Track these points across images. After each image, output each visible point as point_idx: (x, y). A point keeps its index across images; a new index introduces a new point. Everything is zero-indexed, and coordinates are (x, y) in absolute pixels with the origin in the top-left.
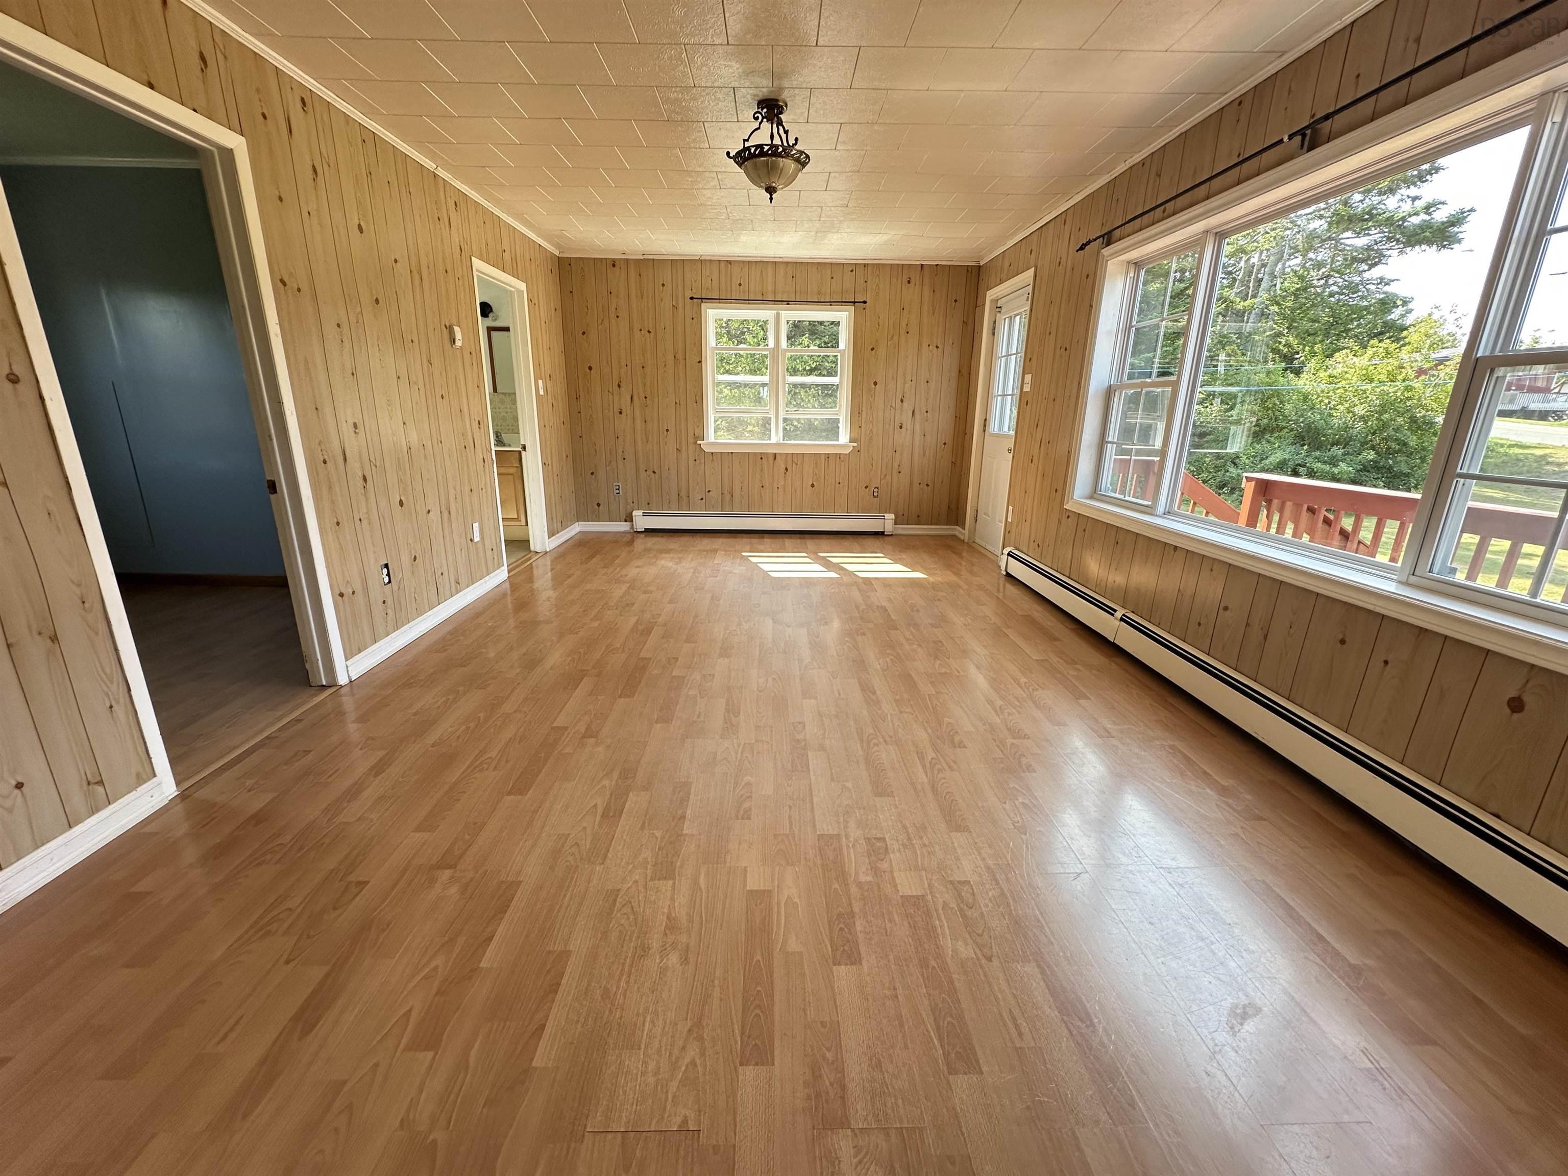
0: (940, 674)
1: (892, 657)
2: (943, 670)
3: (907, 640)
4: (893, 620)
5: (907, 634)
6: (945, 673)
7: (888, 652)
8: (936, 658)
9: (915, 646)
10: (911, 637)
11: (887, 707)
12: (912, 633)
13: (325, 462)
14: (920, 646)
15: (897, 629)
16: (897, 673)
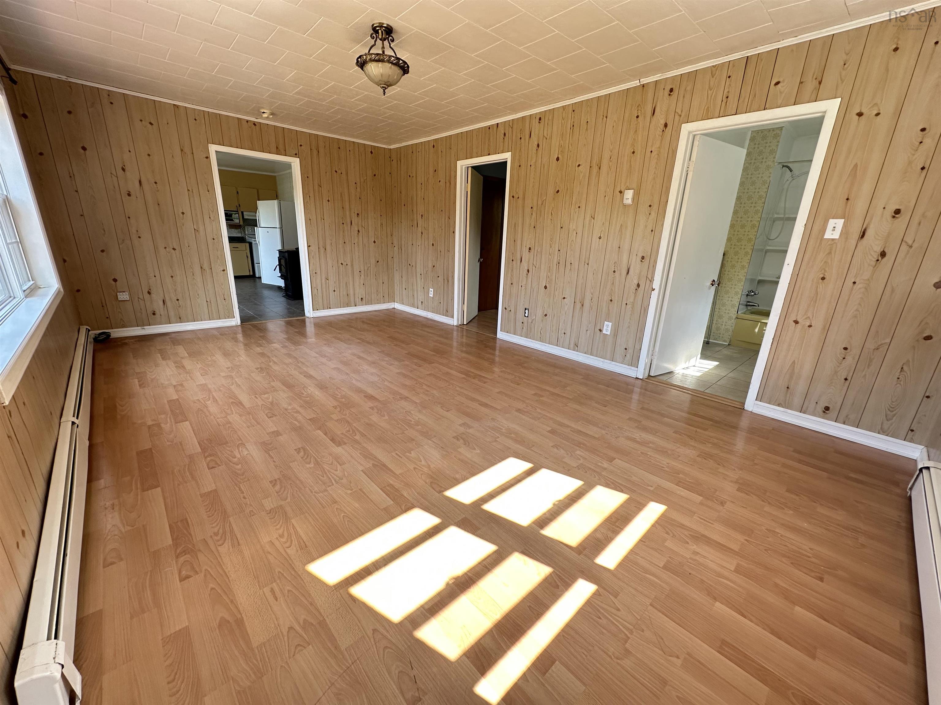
0: (268, 393)
1: (303, 395)
2: (266, 396)
3: (298, 412)
4: (320, 429)
5: (300, 417)
6: (265, 394)
7: (308, 399)
8: (272, 403)
9: (290, 408)
10: (295, 415)
11: (295, 373)
12: (296, 420)
13: (513, 260)
14: (286, 410)
15: (310, 420)
16: (296, 387)
